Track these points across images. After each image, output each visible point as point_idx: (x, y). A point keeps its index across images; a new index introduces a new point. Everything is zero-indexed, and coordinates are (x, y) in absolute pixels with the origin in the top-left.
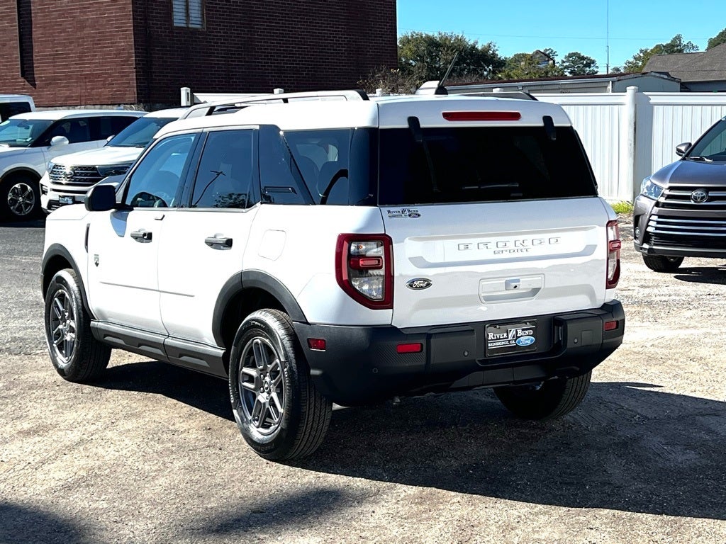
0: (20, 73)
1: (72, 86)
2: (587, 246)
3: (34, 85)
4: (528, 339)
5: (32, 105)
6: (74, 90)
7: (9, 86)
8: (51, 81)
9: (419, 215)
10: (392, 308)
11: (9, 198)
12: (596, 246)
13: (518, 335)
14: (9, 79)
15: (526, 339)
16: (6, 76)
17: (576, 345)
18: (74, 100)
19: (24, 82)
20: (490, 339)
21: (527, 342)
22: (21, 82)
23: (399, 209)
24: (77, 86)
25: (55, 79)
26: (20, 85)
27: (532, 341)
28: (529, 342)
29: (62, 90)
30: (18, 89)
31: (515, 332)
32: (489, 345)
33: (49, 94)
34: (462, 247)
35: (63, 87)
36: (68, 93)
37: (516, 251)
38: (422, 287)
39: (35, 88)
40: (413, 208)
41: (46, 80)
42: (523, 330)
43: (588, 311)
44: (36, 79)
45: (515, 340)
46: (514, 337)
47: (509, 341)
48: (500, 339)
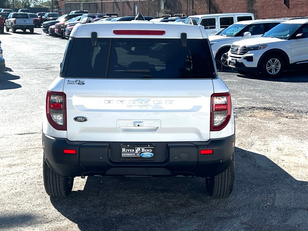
0: (283, 2)
1: (304, 8)
2: (194, 106)
3: (289, 7)
4: (149, 154)
5: (253, 18)
6: (305, 9)
7: (279, 8)
8: (296, 5)
9: (84, 84)
10: (67, 130)
11: (222, 59)
12: (202, 106)
13: (142, 151)
14: (279, 5)
15: (147, 154)
16: (278, 3)
17: (176, 160)
18: (304, 14)
19: (285, 6)
20: (123, 151)
21: (148, 155)
22: (284, 6)
23: (74, 80)
24: (306, 8)
25: (297, 4)
26: (283, 8)
27: (151, 155)
28: (149, 156)
29: (299, 10)
30: (283, 9)
31: (140, 150)
32: (122, 155)
33: (294, 12)
34: (107, 102)
35: (300, 8)
36: (302, 11)
37: (141, 106)
38: (82, 121)
39: (289, 9)
40: (82, 80)
41: (294, 5)
42: (145, 149)
43: (192, 143)
44: (290, 5)
45: (140, 154)
46: (139, 152)
47: (136, 154)
48: (129, 152)
